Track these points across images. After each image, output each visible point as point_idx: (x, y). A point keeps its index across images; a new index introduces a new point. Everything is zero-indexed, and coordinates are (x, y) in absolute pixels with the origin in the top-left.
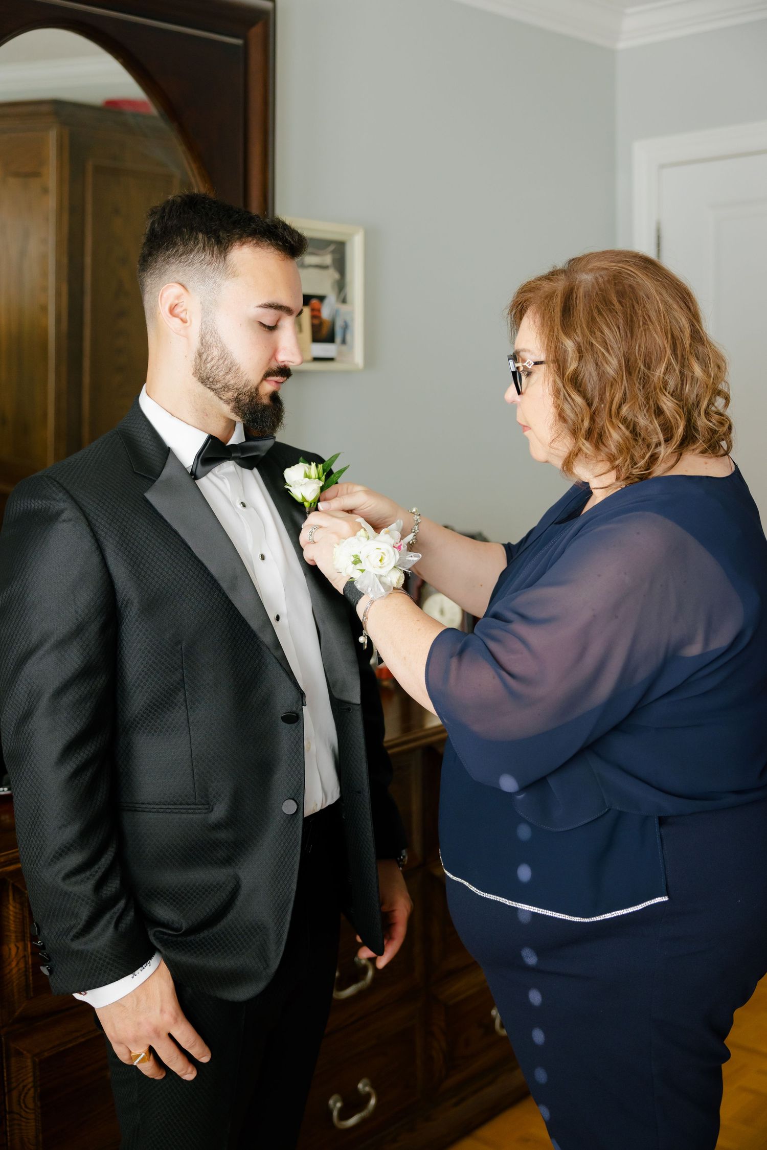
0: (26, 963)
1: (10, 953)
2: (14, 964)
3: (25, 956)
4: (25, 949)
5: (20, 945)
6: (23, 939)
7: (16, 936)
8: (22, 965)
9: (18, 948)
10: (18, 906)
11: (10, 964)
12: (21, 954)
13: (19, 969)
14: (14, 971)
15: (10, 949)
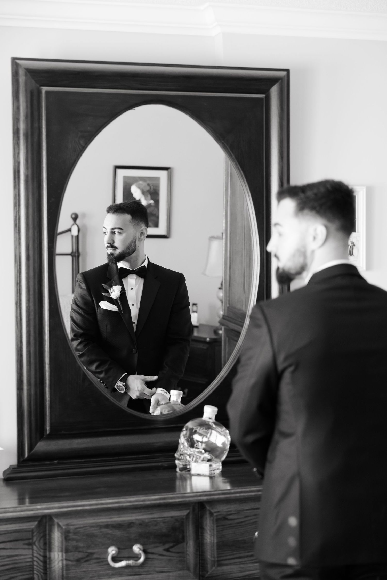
0: (63, 564)
1: (55, 557)
2: (56, 563)
3: (62, 560)
4: (62, 556)
5: (60, 554)
6: (62, 551)
7: (58, 549)
8: (60, 564)
9: (59, 555)
10: (60, 534)
11: (54, 562)
12: (60, 558)
13: (59, 566)
14: (57, 566)
15: (55, 555)
